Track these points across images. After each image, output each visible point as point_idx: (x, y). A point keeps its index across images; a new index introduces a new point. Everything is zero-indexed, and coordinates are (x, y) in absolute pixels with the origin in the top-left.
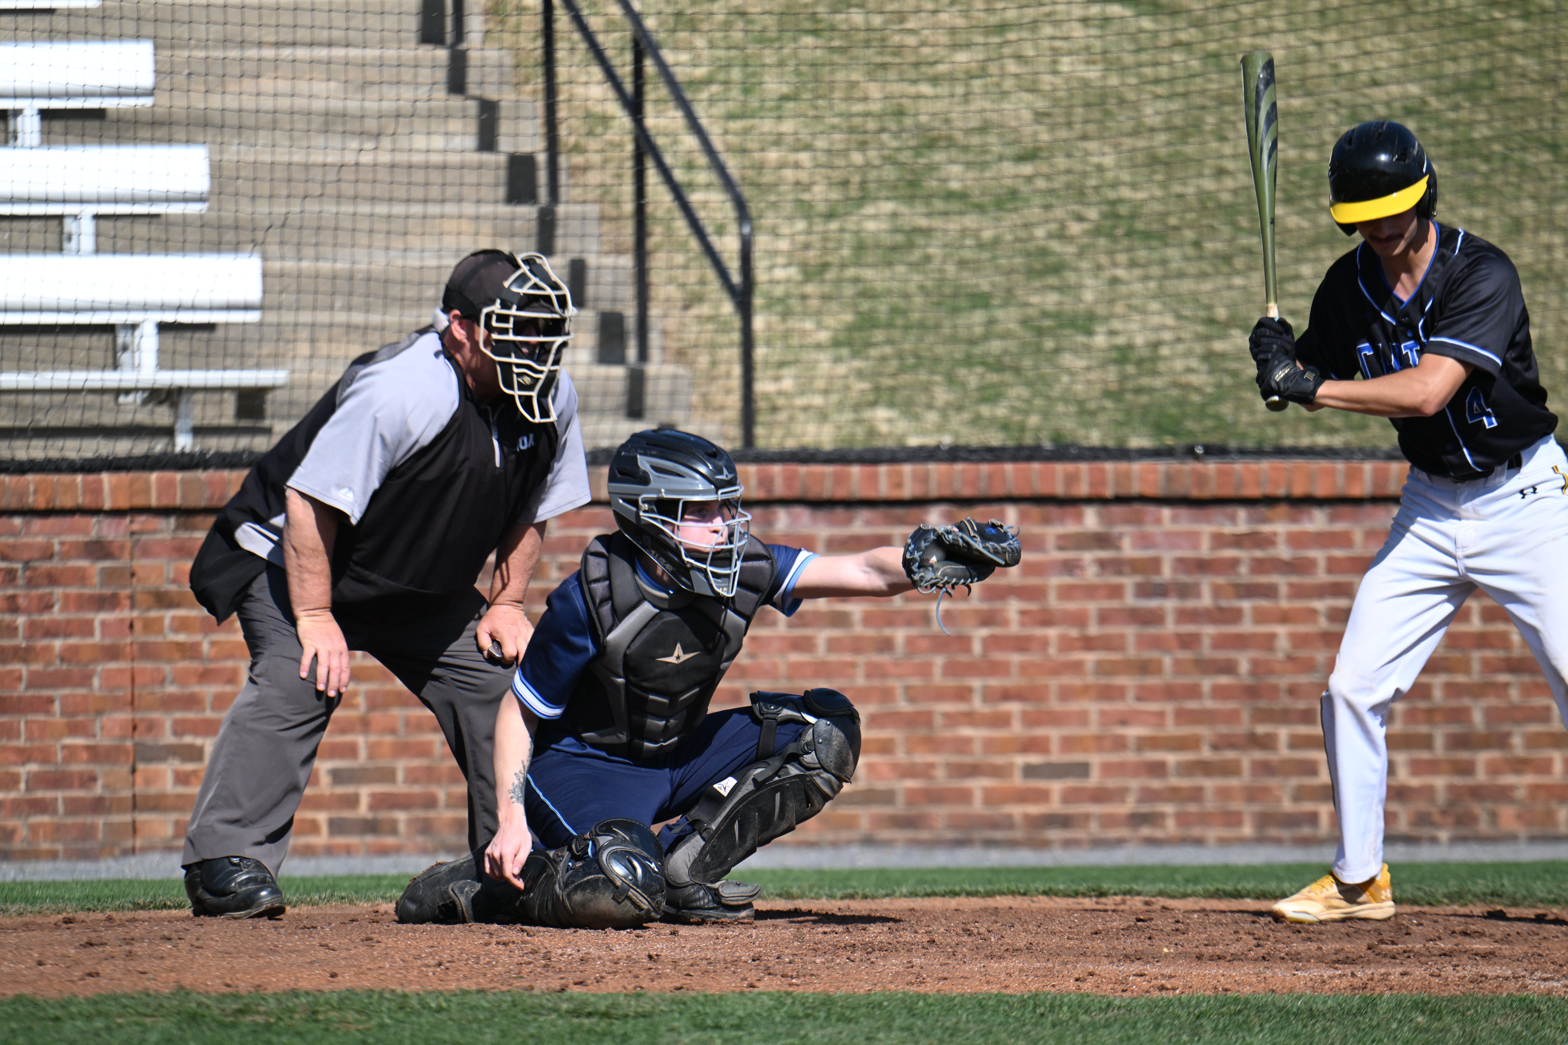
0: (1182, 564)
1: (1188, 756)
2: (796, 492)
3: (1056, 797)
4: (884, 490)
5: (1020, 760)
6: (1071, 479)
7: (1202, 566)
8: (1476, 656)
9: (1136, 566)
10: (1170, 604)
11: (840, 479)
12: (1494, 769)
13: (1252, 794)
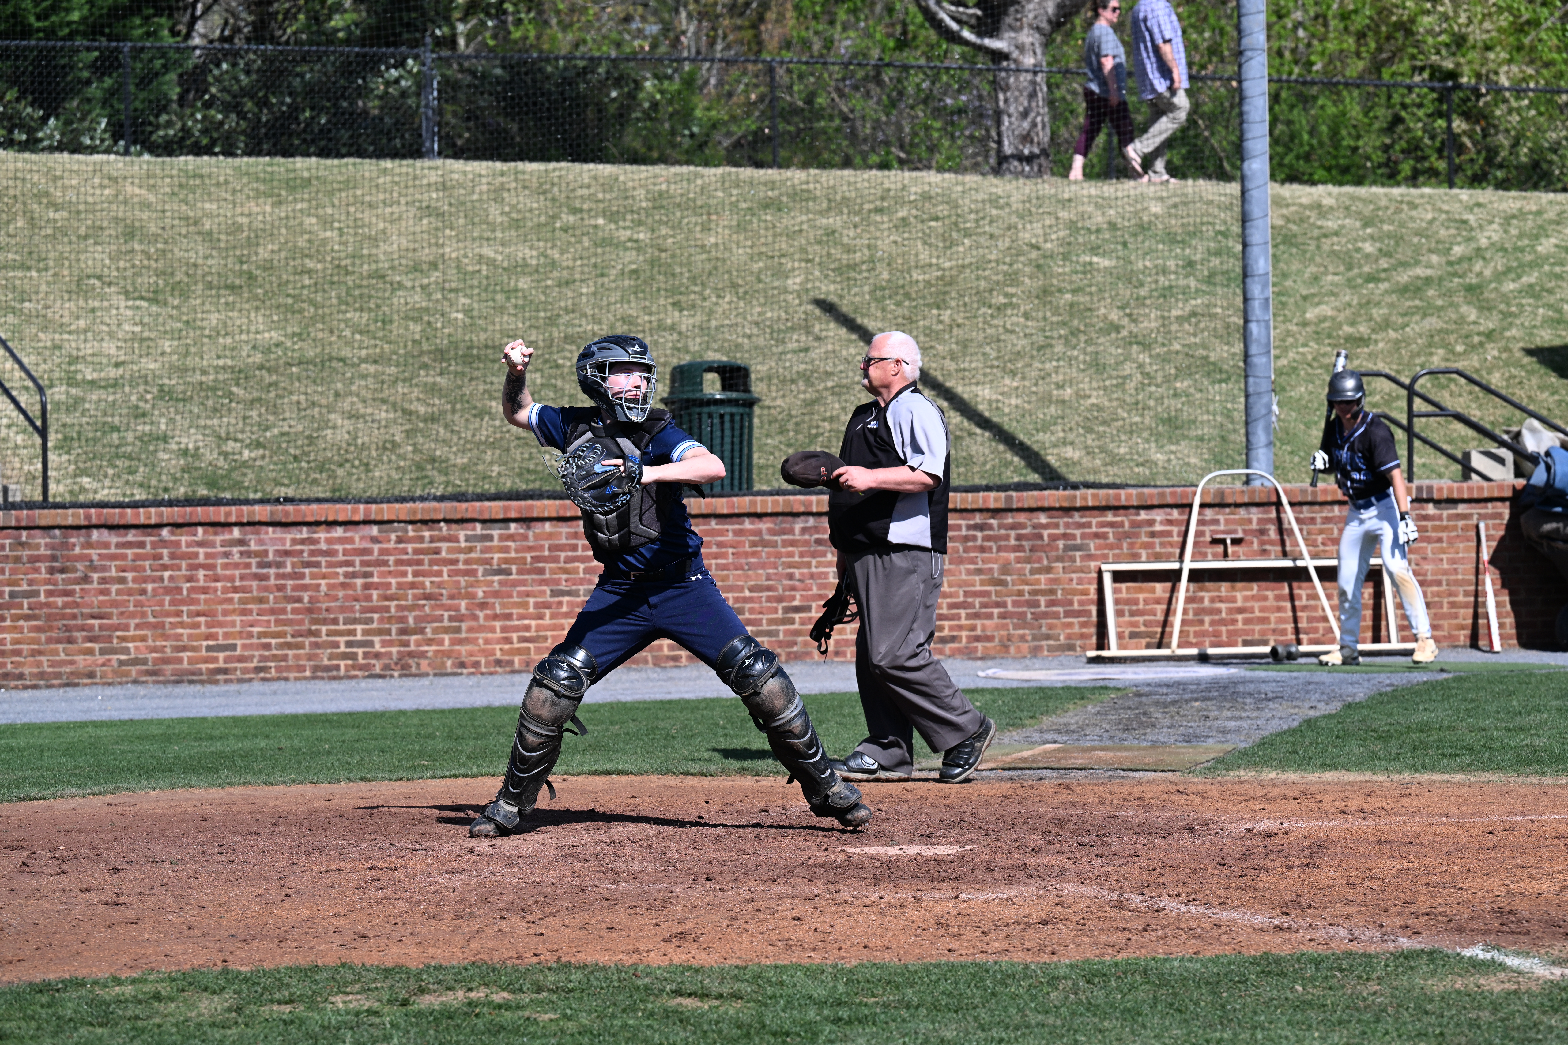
0: (277, 552)
1: (281, 641)
2: (102, 522)
3: (221, 660)
4: (142, 520)
5: (205, 643)
6: (228, 514)
7: (287, 553)
9: (257, 554)
10: (272, 571)
11: (122, 516)
12: (418, 644)
13: (310, 657)
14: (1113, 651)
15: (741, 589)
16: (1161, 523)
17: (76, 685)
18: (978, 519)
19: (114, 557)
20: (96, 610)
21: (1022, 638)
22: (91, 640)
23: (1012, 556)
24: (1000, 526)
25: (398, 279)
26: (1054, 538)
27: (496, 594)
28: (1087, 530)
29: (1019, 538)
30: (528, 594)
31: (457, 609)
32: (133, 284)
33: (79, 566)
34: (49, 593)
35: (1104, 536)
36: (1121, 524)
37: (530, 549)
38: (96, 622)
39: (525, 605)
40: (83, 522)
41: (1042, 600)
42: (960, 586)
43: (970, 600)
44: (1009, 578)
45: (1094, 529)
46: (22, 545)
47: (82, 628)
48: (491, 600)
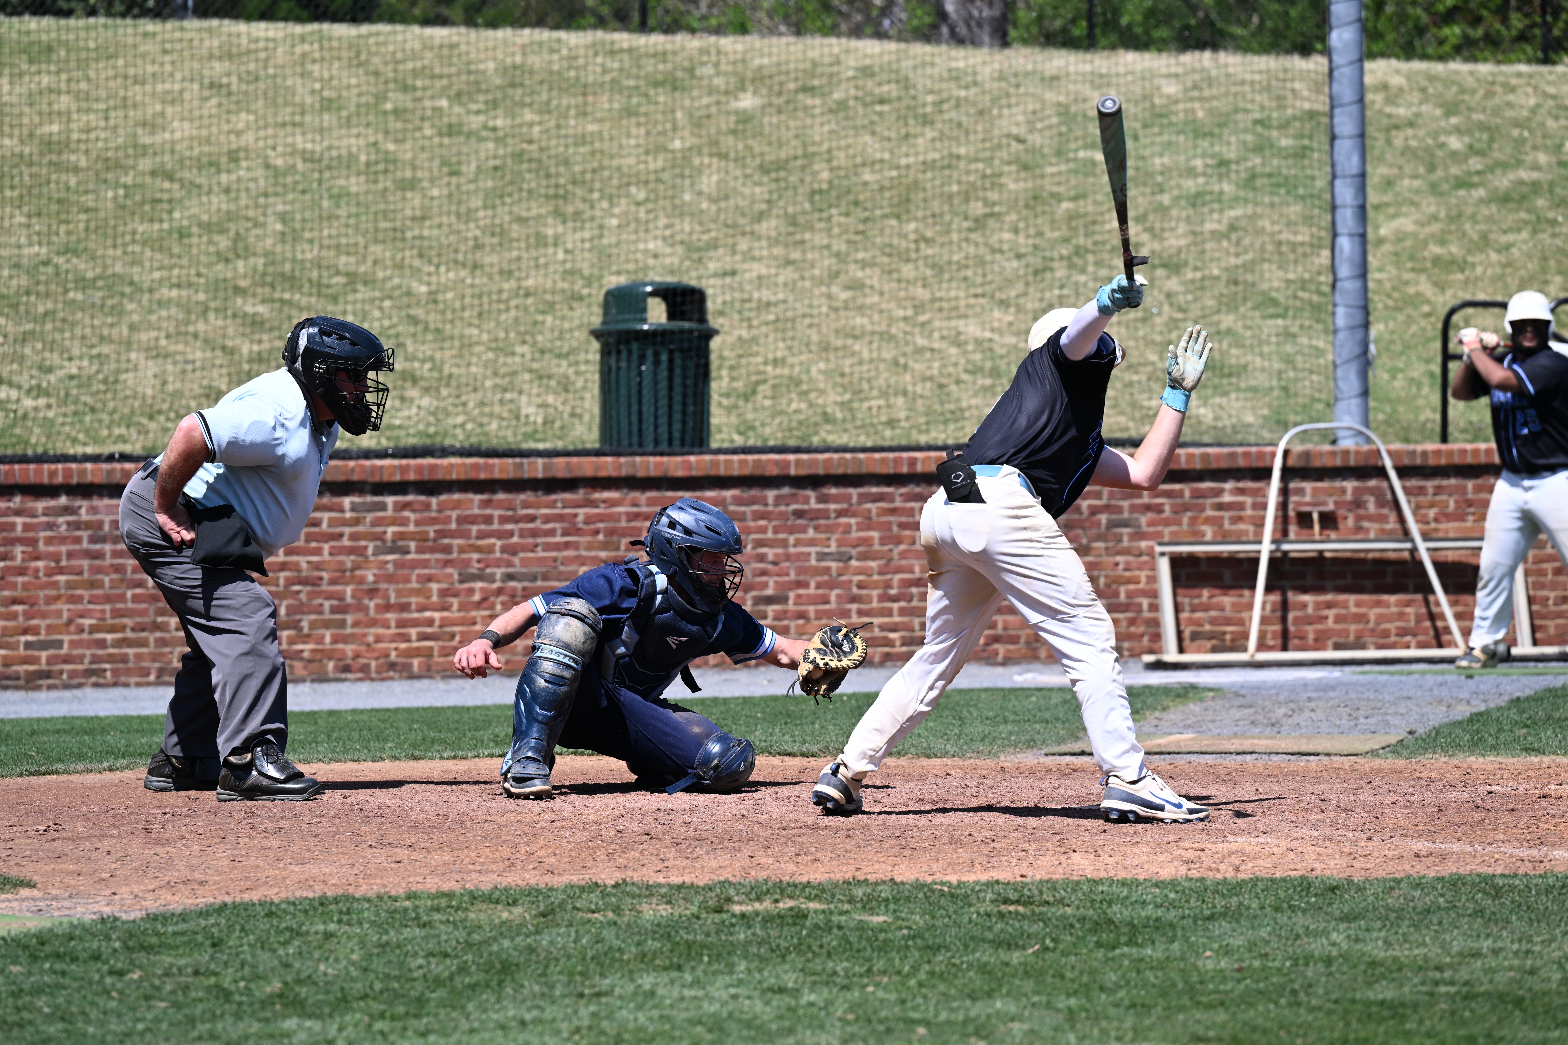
1: (119, 635)
5: (23, 639)
6: (52, 474)
9: (88, 525)
10: (107, 547)
13: (155, 658)
14: (1170, 655)
16: (1231, 493)
26: (1094, 511)
27: (390, 578)
28: (1137, 501)
30: (430, 579)
31: (341, 597)
35: (1159, 509)
36: (1180, 494)
39: (426, 593)
45: (1146, 500)
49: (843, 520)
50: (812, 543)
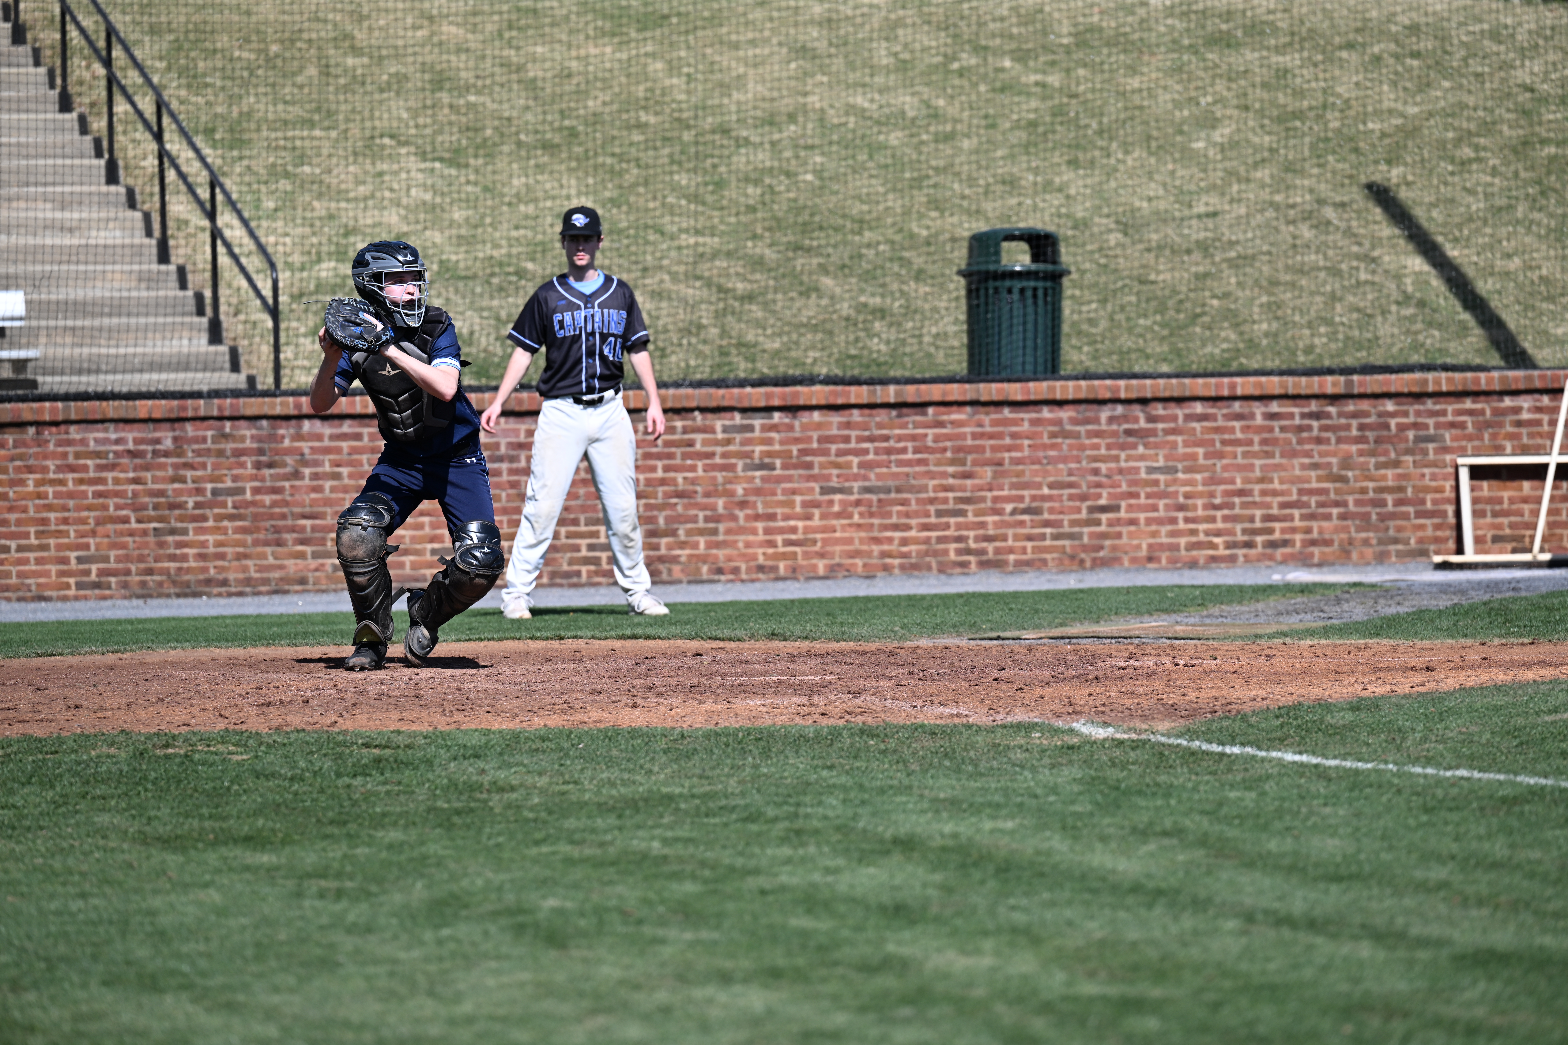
0: (510, 445)
5: (429, 546)
8: (661, 489)
10: (505, 466)
12: (670, 547)
14: (1469, 556)
15: (1039, 486)
16: (1529, 410)
17: (286, 592)
18: (1314, 406)
19: (327, 451)
20: (308, 510)
21: (1366, 542)
22: (302, 542)
23: (1354, 448)
24: (1340, 415)
25: (744, 133)
26: (1402, 428)
27: (758, 492)
28: (1442, 419)
29: (1362, 427)
30: (794, 492)
31: (713, 508)
32: (433, 143)
33: (289, 460)
34: (256, 491)
35: (1462, 426)
36: (1482, 412)
37: (797, 441)
38: (308, 523)
39: (791, 504)
40: (292, 411)
41: (1390, 499)
42: (1292, 483)
43: (1305, 498)
44: (1350, 474)
45: (1450, 418)
46: (225, 436)
47: (293, 529)
48: (752, 498)
49: (1171, 438)
50: (1142, 458)
